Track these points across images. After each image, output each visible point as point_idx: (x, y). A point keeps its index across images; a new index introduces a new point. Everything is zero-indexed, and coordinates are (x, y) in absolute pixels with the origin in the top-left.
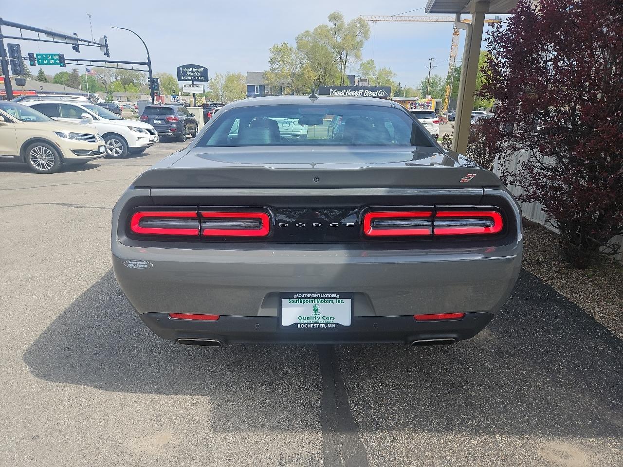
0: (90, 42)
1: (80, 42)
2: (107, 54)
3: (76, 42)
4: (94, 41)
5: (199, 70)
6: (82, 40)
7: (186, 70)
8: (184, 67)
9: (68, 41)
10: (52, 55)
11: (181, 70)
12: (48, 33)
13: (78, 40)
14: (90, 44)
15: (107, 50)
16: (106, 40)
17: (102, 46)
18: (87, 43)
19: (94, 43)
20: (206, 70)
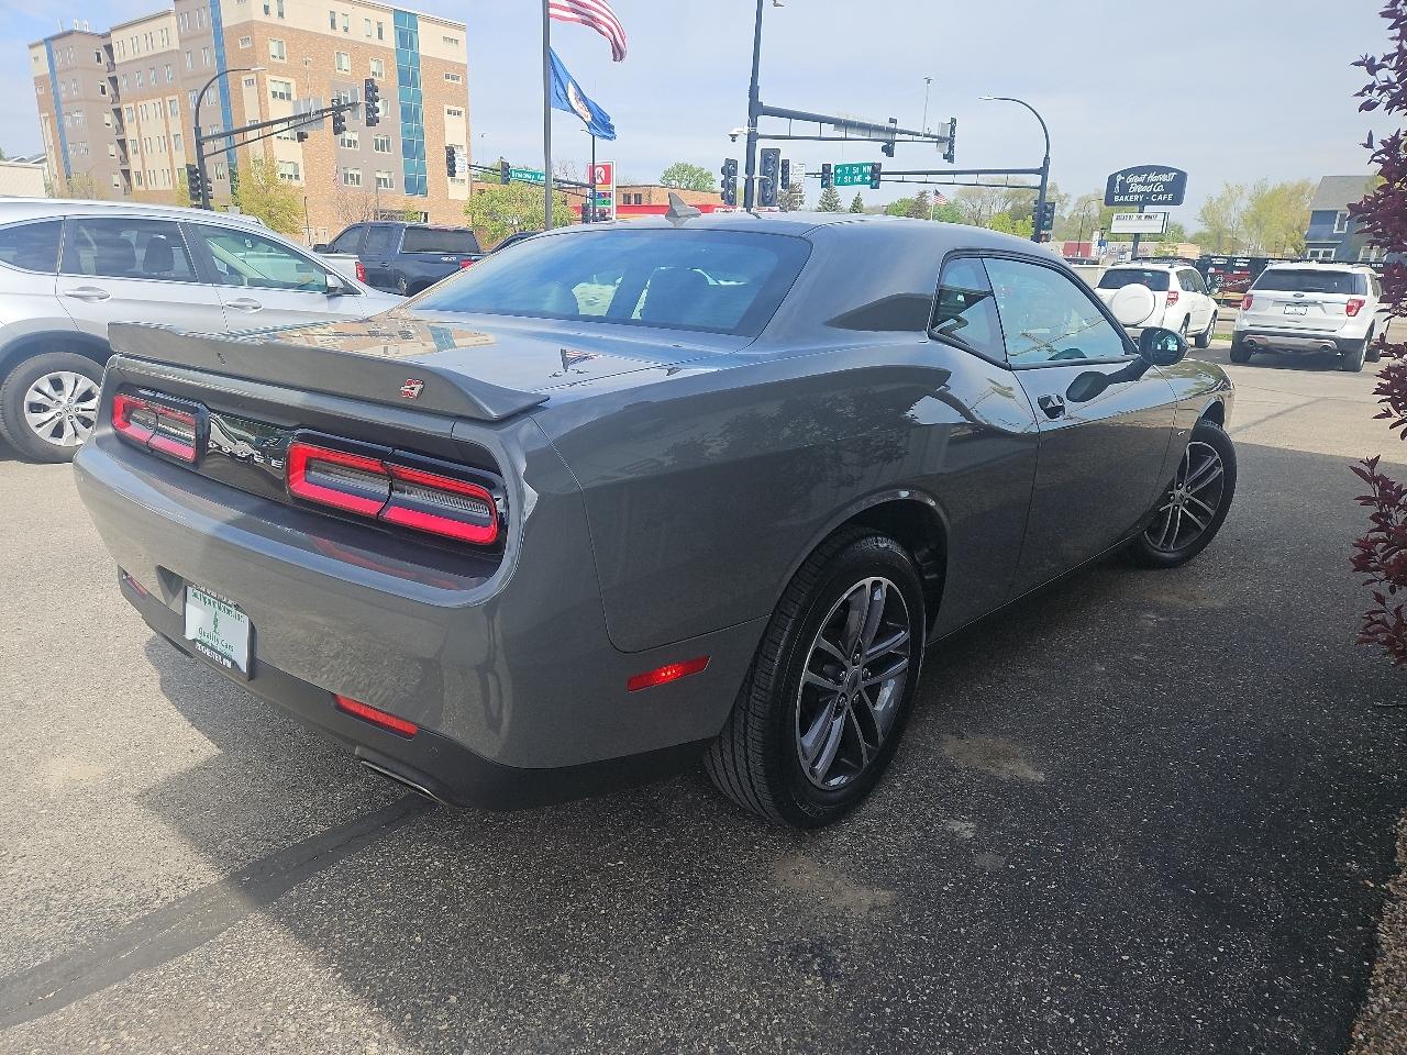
0: (918, 135)
1: (898, 136)
2: (949, 157)
3: (889, 137)
4: (927, 132)
5: (1164, 178)
6: (902, 132)
7: (1130, 179)
8: (1125, 173)
9: (874, 135)
10: (860, 166)
11: (1118, 180)
12: (838, 123)
13: (894, 131)
14: (916, 138)
15: (951, 148)
16: (953, 129)
17: (941, 140)
18: (910, 137)
19: (926, 136)
20: (1181, 177)
